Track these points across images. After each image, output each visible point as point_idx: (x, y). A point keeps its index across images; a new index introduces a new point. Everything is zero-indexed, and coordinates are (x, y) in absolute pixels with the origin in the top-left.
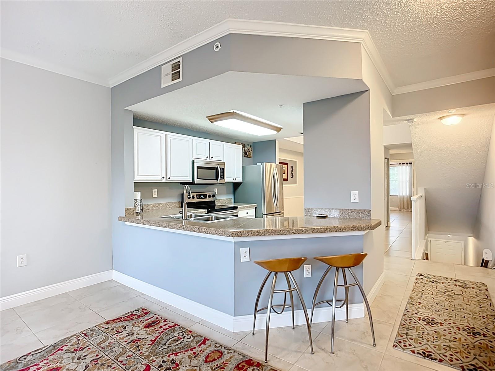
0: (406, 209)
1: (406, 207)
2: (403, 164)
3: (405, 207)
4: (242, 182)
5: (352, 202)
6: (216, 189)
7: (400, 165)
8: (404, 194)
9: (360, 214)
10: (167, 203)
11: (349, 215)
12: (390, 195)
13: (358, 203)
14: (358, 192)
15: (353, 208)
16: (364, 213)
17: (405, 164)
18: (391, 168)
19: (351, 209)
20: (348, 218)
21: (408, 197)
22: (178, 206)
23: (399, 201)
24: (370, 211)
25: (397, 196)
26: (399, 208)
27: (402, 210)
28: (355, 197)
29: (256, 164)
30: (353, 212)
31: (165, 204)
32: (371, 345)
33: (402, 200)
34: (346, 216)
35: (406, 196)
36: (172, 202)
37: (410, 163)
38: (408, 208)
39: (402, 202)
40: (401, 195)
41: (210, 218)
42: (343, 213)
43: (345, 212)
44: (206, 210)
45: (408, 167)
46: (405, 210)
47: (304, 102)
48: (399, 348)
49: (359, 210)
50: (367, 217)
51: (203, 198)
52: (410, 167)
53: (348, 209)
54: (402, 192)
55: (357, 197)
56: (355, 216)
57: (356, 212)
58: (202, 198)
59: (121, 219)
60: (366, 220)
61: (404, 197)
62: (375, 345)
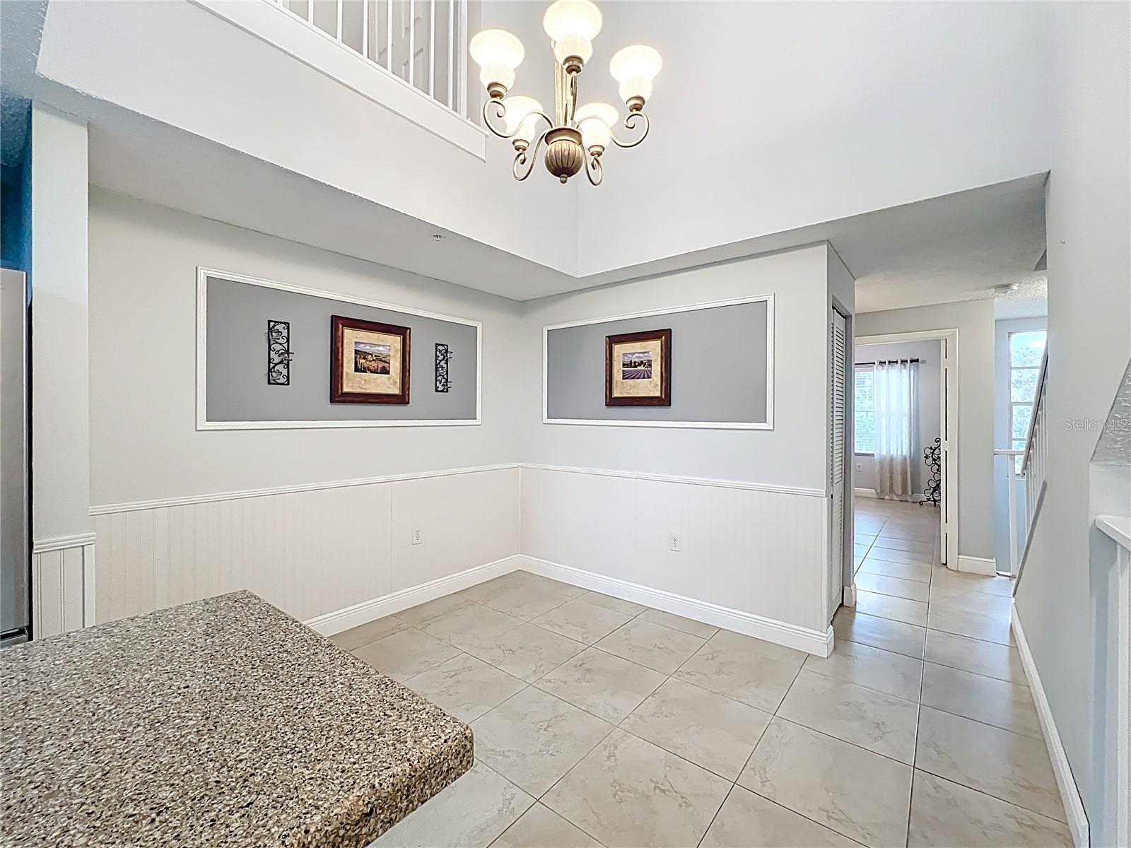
0: (897, 495)
1: (898, 488)
2: (890, 362)
3: (895, 487)
7: (880, 367)
8: (893, 452)
12: (856, 451)
17: (897, 362)
18: (859, 375)
21: (906, 458)
23: (877, 469)
25: (873, 455)
26: (879, 491)
27: (887, 497)
33: (887, 468)
35: (899, 458)
37: (912, 361)
38: (905, 491)
39: (888, 475)
40: (884, 453)
45: (905, 372)
46: (895, 498)
52: (912, 372)
54: (888, 444)
61: (892, 459)
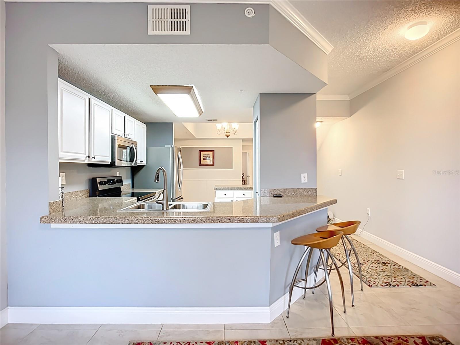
4: (145, 165)
5: (302, 182)
6: (119, 173)
9: (308, 192)
10: (76, 192)
11: (300, 193)
13: (306, 183)
14: (307, 174)
15: (304, 188)
16: (312, 191)
19: (302, 188)
20: (299, 196)
22: (86, 195)
24: (316, 189)
28: (304, 178)
29: (164, 146)
30: (303, 191)
31: (73, 193)
32: (360, 290)
34: (297, 194)
36: (80, 190)
41: (142, 206)
42: (295, 192)
43: (297, 191)
44: (136, 198)
47: (261, 92)
48: (373, 286)
49: (308, 189)
50: (314, 194)
51: (113, 184)
53: (300, 189)
55: (306, 178)
56: (305, 194)
57: (305, 191)
58: (111, 184)
59: (43, 220)
60: (313, 196)
62: (362, 290)
